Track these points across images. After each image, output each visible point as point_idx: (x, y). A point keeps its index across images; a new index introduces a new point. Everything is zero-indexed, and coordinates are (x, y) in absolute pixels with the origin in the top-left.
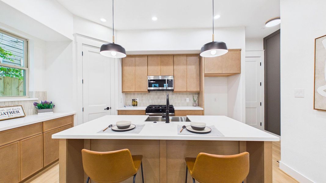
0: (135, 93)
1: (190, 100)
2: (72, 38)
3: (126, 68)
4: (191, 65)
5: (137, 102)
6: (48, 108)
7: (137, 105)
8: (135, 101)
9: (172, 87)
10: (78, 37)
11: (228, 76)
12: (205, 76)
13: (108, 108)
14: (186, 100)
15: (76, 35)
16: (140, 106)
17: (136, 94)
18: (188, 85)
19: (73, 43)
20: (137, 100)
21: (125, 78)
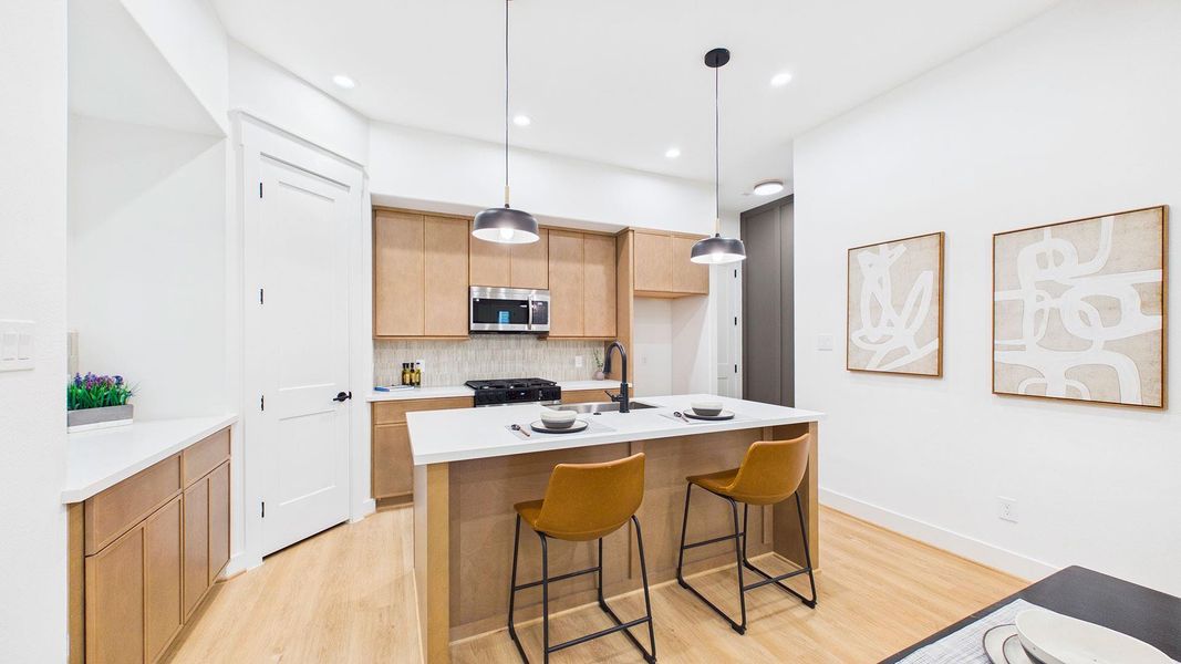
0: (410, 341)
1: (585, 363)
2: (225, 125)
3: (392, 256)
4: (594, 262)
5: (419, 372)
6: (110, 405)
7: (418, 383)
8: (412, 371)
9: (546, 323)
10: (246, 125)
11: (674, 298)
12: (635, 296)
13: (342, 397)
14: (573, 362)
15: (239, 115)
16: (430, 386)
17: (415, 344)
18: (586, 320)
19: (229, 142)
20: (419, 367)
21: (384, 290)
